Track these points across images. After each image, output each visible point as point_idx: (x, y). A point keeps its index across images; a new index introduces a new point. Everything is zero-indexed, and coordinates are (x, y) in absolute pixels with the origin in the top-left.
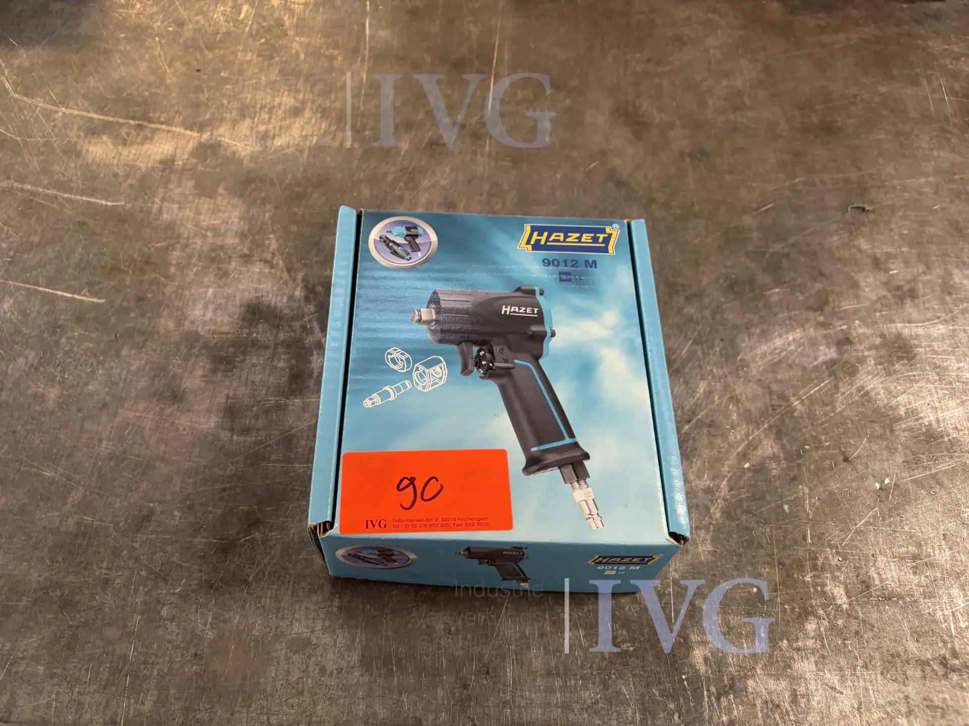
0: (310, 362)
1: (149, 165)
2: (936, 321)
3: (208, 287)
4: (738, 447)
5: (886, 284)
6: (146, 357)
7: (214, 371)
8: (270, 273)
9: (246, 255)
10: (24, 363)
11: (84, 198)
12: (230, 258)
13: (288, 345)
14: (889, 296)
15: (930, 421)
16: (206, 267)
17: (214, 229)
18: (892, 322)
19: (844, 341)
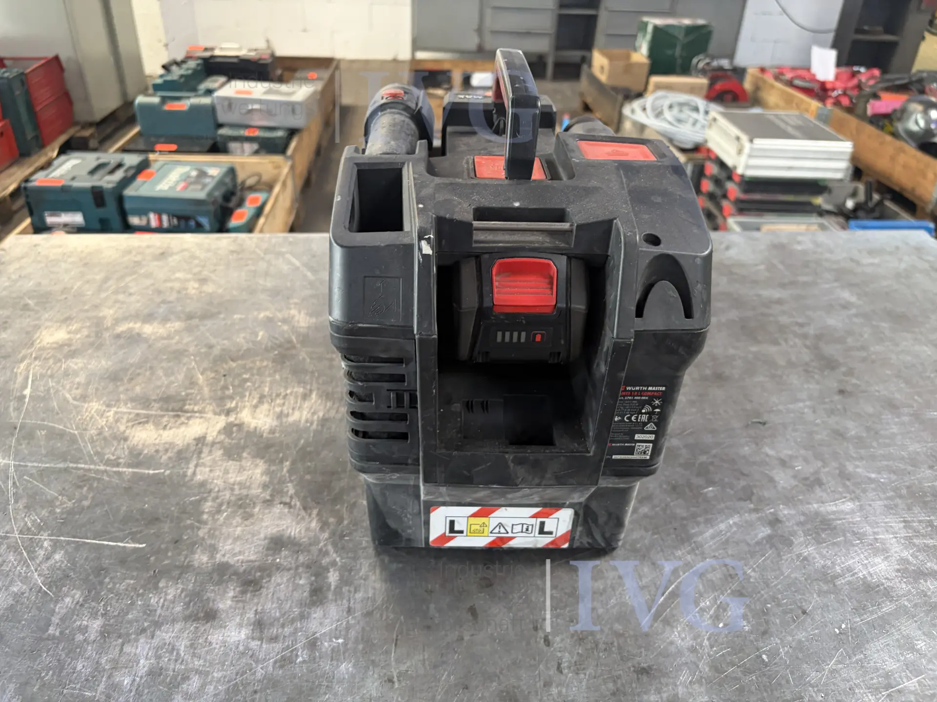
0: (327, 578)
1: (185, 443)
2: (844, 500)
3: (237, 527)
4: (709, 611)
5: (795, 477)
6: (182, 586)
7: (243, 592)
8: (288, 512)
9: (268, 501)
10: (71, 601)
11: (130, 470)
12: (254, 503)
13: (308, 567)
14: (801, 485)
15: (864, 575)
16: (234, 512)
17: (241, 484)
18: (809, 503)
19: (775, 522)
